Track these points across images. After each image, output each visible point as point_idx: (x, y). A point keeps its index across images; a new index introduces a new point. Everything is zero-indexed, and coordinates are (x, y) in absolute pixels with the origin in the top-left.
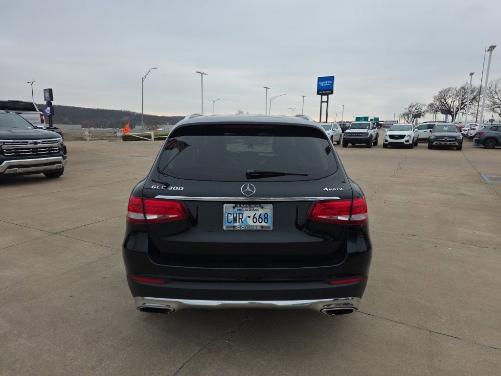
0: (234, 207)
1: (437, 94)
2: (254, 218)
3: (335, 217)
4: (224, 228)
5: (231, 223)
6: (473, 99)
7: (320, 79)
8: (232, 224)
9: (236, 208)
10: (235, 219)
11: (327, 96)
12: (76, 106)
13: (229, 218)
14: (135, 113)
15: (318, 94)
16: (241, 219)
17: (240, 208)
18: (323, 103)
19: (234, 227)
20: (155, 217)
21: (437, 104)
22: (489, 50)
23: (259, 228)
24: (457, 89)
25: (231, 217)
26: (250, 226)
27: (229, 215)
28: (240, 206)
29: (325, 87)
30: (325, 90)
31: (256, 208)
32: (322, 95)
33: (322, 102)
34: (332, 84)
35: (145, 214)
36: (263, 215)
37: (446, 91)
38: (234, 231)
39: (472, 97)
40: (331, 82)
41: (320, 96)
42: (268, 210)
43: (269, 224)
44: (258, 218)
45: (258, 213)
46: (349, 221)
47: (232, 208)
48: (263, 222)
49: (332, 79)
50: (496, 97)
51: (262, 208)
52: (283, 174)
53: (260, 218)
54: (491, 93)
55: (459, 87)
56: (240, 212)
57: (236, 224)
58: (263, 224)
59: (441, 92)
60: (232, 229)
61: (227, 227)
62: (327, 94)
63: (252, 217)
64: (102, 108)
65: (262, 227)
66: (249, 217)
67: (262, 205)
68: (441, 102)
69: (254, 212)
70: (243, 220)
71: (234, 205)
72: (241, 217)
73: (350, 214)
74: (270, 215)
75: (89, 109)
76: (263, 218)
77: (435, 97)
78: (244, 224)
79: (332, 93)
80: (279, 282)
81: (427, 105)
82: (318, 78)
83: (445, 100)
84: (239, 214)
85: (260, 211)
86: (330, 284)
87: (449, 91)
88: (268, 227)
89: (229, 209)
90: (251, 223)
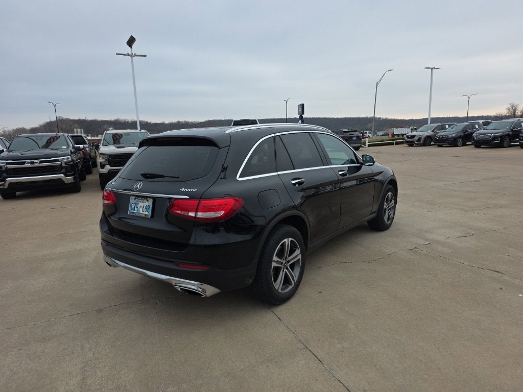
0: (135, 199)
2: (143, 208)
3: (186, 212)
5: (132, 210)
12: (327, 117)
14: (380, 118)
17: (137, 200)
19: (133, 213)
23: (144, 216)
25: (133, 206)
27: (132, 204)
28: (138, 198)
31: (145, 201)
38: (133, 216)
42: (150, 203)
43: (149, 214)
45: (145, 204)
46: (195, 217)
51: (148, 201)
52: (163, 176)
53: (146, 208)
56: (137, 203)
57: (135, 211)
58: (147, 213)
61: (130, 213)
64: (349, 117)
65: (146, 215)
66: (141, 207)
67: (148, 199)
69: (143, 204)
71: (134, 197)
72: (137, 207)
73: (196, 211)
74: (150, 207)
75: (338, 118)
78: (138, 211)
80: (150, 257)
85: (147, 204)
86: (179, 266)
88: (148, 215)
89: (132, 200)
90: (141, 212)
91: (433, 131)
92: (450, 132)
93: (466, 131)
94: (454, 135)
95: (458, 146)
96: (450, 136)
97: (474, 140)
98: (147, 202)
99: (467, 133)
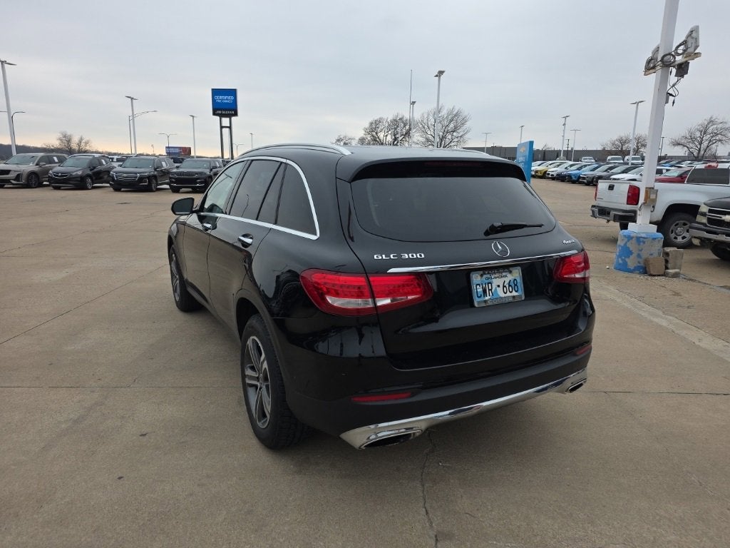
0: (482, 276)
1: (367, 125)
2: (504, 286)
3: (574, 275)
4: (476, 305)
5: (480, 297)
6: (406, 133)
7: (216, 92)
8: (482, 299)
9: (485, 276)
10: (484, 291)
11: (228, 119)
13: (478, 290)
15: (214, 114)
16: (491, 290)
17: (488, 276)
18: (224, 129)
19: (485, 301)
20: (387, 301)
21: (369, 139)
22: (437, 76)
23: (511, 299)
24: (389, 120)
25: (480, 290)
26: (502, 298)
27: (478, 286)
28: (488, 273)
29: (225, 105)
30: (226, 110)
31: (504, 274)
32: (221, 116)
33: (222, 127)
34: (235, 101)
35: (374, 298)
36: (512, 281)
37: (377, 122)
38: (487, 308)
39: (404, 131)
40: (232, 98)
41: (218, 118)
42: (516, 274)
43: (518, 293)
44: (507, 286)
45: (507, 280)
47: (479, 277)
48: (514, 291)
49: (233, 92)
50: (429, 133)
51: (510, 272)
52: (521, 226)
53: (509, 286)
54: (424, 127)
55: (390, 118)
56: (487, 281)
57: (487, 298)
58: (514, 293)
59: (371, 124)
60: (484, 305)
61: (478, 303)
62: (230, 116)
63: (501, 286)
65: (514, 297)
66: (499, 286)
67: (511, 269)
68: (373, 136)
69: (503, 280)
70: (493, 291)
71: (481, 272)
72: (490, 288)
74: (520, 281)
76: (513, 285)
77: (365, 130)
78: (495, 297)
79: (236, 114)
81: (357, 139)
82: (213, 90)
83: (377, 133)
84: (488, 283)
85: (510, 277)
87: (380, 122)
88: (520, 296)
89: (476, 279)
90: (502, 295)
91: (37, 165)
92: (73, 167)
93: (94, 168)
94: (80, 173)
95: (87, 189)
96: (74, 174)
97: (113, 180)
98: (509, 275)
99: (96, 170)
